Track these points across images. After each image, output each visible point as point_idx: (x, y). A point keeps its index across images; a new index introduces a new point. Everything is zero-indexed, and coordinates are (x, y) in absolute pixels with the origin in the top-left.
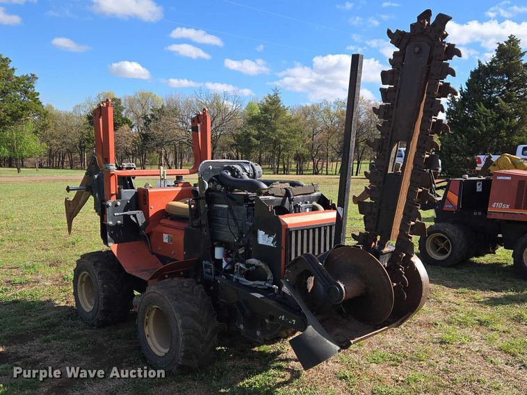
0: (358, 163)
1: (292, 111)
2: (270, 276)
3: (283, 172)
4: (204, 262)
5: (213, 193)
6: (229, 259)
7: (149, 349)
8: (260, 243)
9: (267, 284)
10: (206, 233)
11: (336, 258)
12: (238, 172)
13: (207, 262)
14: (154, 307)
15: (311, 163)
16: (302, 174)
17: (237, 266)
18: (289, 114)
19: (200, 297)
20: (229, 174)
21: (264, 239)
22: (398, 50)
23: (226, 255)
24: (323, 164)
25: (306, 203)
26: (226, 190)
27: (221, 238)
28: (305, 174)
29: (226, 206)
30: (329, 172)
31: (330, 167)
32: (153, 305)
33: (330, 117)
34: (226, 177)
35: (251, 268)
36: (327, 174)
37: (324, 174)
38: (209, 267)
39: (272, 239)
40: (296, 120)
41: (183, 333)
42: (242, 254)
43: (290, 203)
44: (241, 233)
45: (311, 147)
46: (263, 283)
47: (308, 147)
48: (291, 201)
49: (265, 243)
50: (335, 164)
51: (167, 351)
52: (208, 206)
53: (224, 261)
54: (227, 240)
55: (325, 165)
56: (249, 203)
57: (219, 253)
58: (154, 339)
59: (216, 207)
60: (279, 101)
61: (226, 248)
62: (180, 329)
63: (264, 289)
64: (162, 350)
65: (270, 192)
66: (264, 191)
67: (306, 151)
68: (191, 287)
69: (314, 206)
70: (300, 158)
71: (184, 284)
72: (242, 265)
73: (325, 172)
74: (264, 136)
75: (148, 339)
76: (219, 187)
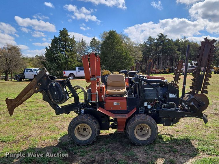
7: (138, 140)
9: (176, 108)
21: (172, 96)
39: (175, 95)
44: (158, 96)
57: (145, 104)
59: (145, 89)
64: (142, 138)
75: (137, 137)
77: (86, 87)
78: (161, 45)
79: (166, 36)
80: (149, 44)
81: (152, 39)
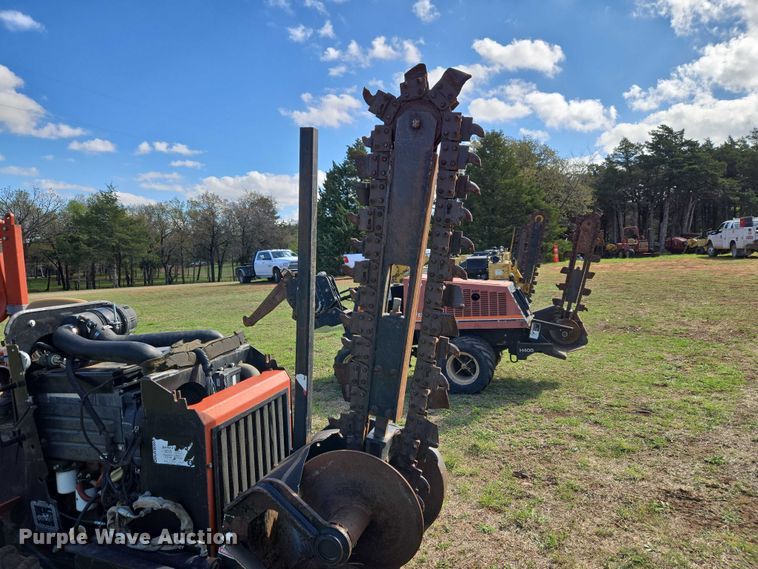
0: (220, 268)
1: (132, 210)
2: (186, 523)
3: (126, 283)
4: (34, 503)
5: (44, 372)
6: (90, 494)
8: (158, 462)
10: (32, 451)
11: (317, 473)
12: (93, 327)
13: (41, 503)
15: (163, 270)
16: (152, 285)
17: (114, 513)
18: (129, 214)
20: (75, 330)
21: (165, 453)
22: (382, 123)
23: (83, 485)
24: (176, 271)
25: (230, 366)
26: (72, 362)
27: (68, 455)
28: (157, 285)
29: (76, 396)
30: (186, 280)
31: (186, 273)
33: (181, 217)
34: (68, 340)
35: (140, 515)
36: (184, 283)
37: (179, 283)
38: (46, 511)
39: (184, 452)
40: (139, 221)
42: (119, 481)
43: (207, 375)
44: (113, 443)
45: (161, 253)
47: (157, 253)
48: (206, 371)
49: (170, 462)
50: (191, 269)
52: (34, 399)
53: (77, 496)
54: (82, 458)
55: (180, 272)
56: (126, 384)
57: (65, 483)
59: (51, 398)
60: (116, 200)
61: (79, 471)
65: (170, 363)
66: (157, 364)
67: (154, 257)
69: (243, 369)
70: (147, 265)
72: (123, 512)
73: (180, 280)
74: (97, 242)
76: (55, 359)
77: (245, 318)
78: (663, 162)
79: (682, 132)
80: (621, 164)
81: (633, 145)
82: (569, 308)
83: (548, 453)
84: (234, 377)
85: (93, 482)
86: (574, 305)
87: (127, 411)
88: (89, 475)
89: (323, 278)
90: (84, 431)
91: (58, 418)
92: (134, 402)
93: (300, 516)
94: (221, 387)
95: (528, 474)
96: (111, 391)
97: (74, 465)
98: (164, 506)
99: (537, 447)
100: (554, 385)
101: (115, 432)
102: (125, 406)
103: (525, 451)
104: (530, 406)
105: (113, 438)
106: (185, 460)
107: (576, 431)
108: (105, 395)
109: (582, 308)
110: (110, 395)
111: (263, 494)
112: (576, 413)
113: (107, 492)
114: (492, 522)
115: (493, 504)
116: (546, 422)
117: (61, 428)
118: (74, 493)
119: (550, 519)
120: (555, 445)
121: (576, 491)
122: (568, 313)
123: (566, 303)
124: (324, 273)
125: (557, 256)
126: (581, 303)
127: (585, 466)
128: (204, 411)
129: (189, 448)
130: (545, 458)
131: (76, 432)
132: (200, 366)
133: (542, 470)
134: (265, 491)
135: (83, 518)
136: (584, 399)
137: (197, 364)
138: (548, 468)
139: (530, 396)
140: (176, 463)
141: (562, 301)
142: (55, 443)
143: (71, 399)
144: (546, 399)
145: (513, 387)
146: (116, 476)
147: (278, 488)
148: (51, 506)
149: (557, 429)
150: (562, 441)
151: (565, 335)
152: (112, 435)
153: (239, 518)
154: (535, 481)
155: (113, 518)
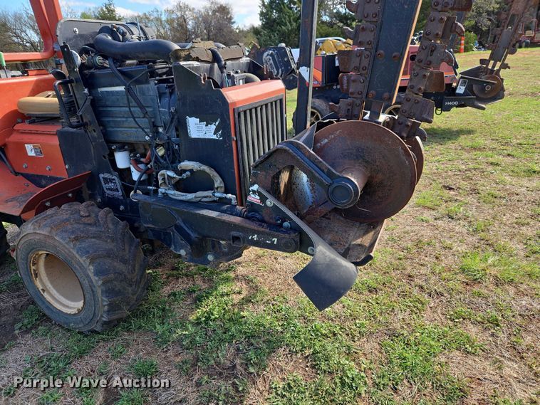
2: (218, 182)
4: (101, 176)
5: (92, 71)
6: (142, 166)
7: (49, 306)
8: (193, 137)
9: (217, 194)
10: (95, 134)
11: (326, 141)
12: (123, 33)
13: (107, 175)
14: (40, 253)
17: (163, 175)
19: (111, 226)
20: (110, 38)
21: (198, 129)
23: (136, 162)
25: (237, 72)
27: (122, 138)
29: (122, 88)
32: (39, 250)
34: (106, 44)
35: (184, 176)
38: (111, 181)
39: (213, 127)
41: (100, 283)
42: (163, 156)
43: (222, 72)
44: (155, 126)
46: (209, 193)
49: (201, 136)
51: (80, 304)
52: (89, 91)
53: (133, 169)
54: (132, 140)
57: (122, 160)
58: (54, 292)
59: (102, 92)
61: (131, 151)
62: (94, 279)
63: (214, 201)
64: (72, 304)
68: (93, 215)
69: (247, 77)
71: (82, 213)
72: (171, 173)
75: (45, 295)
76: (99, 59)
82: (494, 67)
83: (469, 174)
84: (241, 81)
85: (142, 160)
86: (499, 64)
87: (162, 100)
88: (138, 155)
89: (283, 48)
90: (134, 118)
91: (109, 109)
92: (167, 91)
93: (317, 168)
94: (233, 84)
95: (454, 187)
96: (147, 82)
97: (126, 147)
98: (202, 168)
99: (460, 171)
100: (470, 132)
101: (155, 117)
102: (161, 95)
103: (450, 173)
104: (450, 145)
105: (153, 122)
106: (214, 134)
107: (491, 160)
108: (143, 86)
109: (505, 66)
110: (147, 86)
111: (285, 150)
112: (490, 149)
113: (155, 162)
114: (427, 215)
115: (428, 204)
116: (465, 155)
117: (113, 117)
118: (130, 168)
119: (476, 214)
120: (475, 169)
121: (496, 197)
122: (492, 71)
123: (492, 62)
124: (283, 45)
125: (463, 47)
126: (506, 62)
127: (503, 182)
128: (227, 93)
129: (217, 123)
130: (468, 177)
131: (124, 119)
132: (216, 65)
133: (465, 185)
134: (287, 148)
135: (139, 185)
136: (497, 140)
137: (212, 62)
138: (471, 183)
139: (450, 139)
140: (207, 136)
141: (489, 61)
142: (110, 129)
143: (117, 92)
144: (464, 140)
145: (435, 134)
146: (161, 152)
147: (298, 147)
148: (114, 177)
149: (476, 159)
150: (481, 167)
151: (488, 88)
152: (153, 120)
153: (264, 173)
154: (460, 191)
155: (164, 179)
